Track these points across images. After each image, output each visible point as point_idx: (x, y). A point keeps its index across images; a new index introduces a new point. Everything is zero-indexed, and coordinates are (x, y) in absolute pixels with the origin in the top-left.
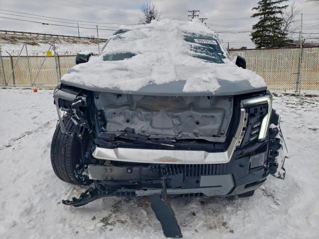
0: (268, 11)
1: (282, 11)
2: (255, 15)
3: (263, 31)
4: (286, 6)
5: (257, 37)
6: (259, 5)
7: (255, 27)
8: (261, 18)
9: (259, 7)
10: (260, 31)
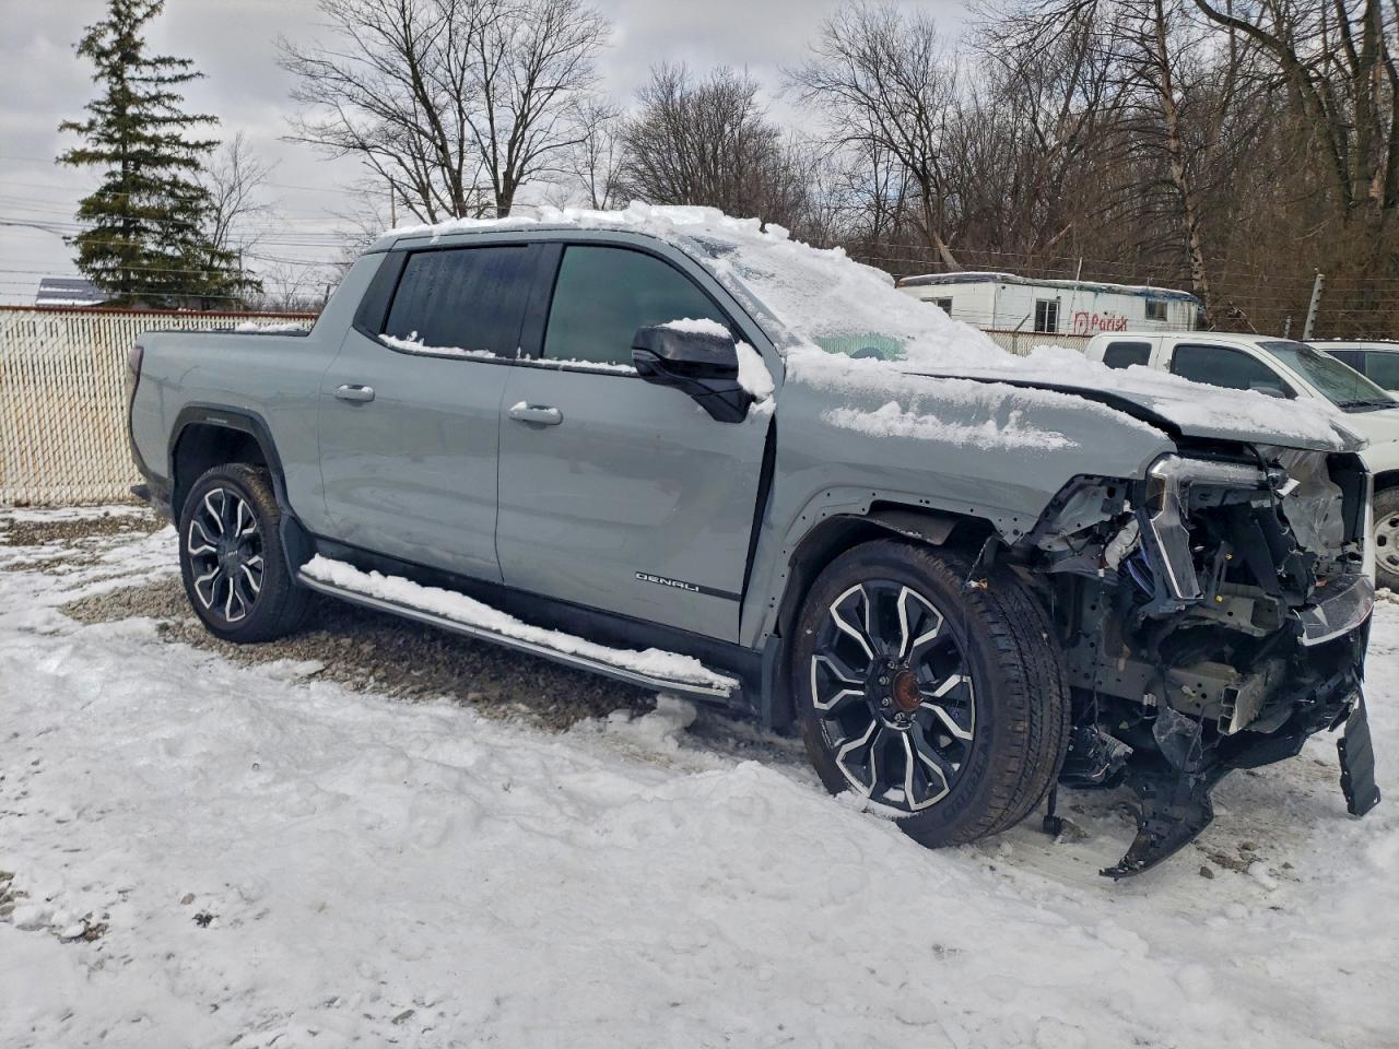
0: (140, 152)
1: (198, 158)
2: (78, 157)
3: (125, 231)
4: (209, 143)
5: (102, 253)
6: (93, 115)
7: (91, 208)
8: (112, 174)
9: (92, 124)
10: (114, 230)
